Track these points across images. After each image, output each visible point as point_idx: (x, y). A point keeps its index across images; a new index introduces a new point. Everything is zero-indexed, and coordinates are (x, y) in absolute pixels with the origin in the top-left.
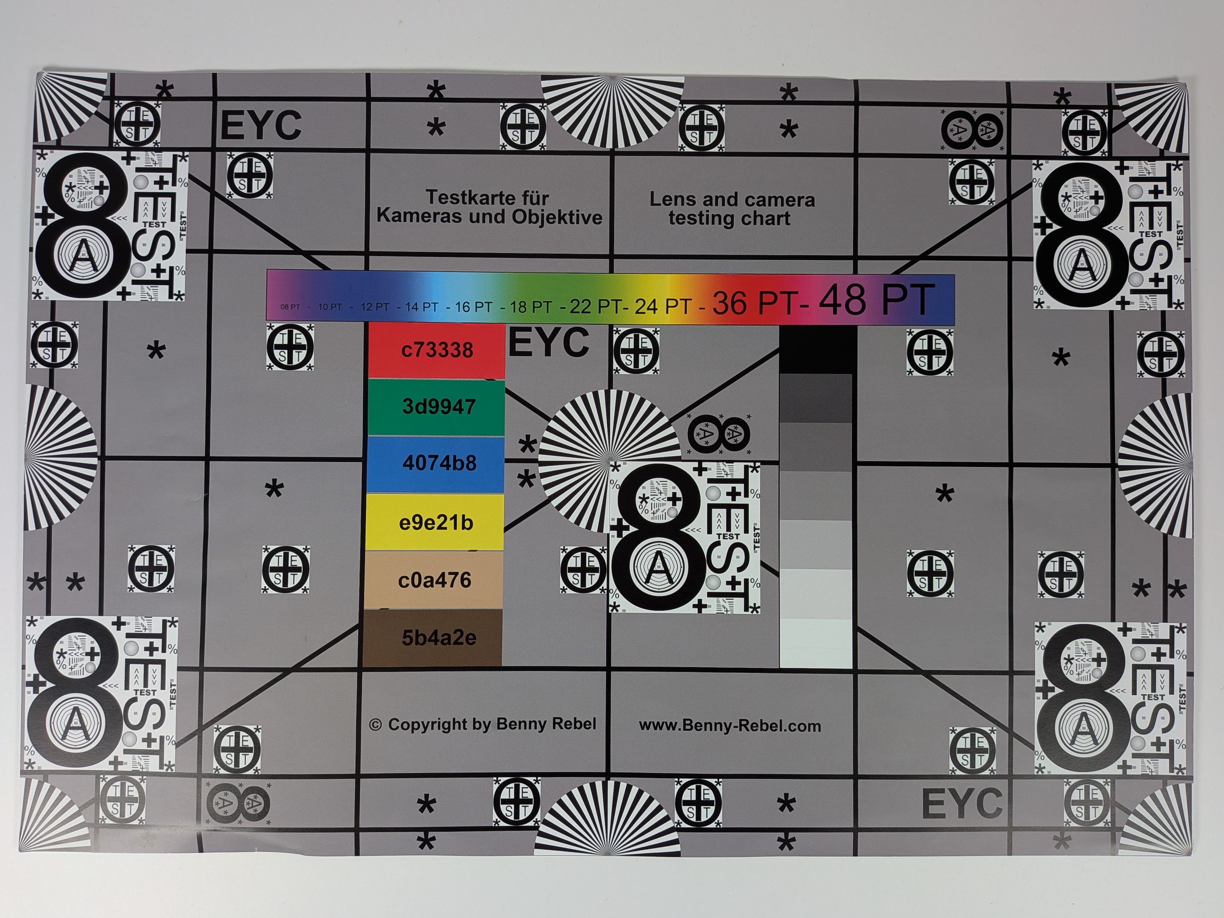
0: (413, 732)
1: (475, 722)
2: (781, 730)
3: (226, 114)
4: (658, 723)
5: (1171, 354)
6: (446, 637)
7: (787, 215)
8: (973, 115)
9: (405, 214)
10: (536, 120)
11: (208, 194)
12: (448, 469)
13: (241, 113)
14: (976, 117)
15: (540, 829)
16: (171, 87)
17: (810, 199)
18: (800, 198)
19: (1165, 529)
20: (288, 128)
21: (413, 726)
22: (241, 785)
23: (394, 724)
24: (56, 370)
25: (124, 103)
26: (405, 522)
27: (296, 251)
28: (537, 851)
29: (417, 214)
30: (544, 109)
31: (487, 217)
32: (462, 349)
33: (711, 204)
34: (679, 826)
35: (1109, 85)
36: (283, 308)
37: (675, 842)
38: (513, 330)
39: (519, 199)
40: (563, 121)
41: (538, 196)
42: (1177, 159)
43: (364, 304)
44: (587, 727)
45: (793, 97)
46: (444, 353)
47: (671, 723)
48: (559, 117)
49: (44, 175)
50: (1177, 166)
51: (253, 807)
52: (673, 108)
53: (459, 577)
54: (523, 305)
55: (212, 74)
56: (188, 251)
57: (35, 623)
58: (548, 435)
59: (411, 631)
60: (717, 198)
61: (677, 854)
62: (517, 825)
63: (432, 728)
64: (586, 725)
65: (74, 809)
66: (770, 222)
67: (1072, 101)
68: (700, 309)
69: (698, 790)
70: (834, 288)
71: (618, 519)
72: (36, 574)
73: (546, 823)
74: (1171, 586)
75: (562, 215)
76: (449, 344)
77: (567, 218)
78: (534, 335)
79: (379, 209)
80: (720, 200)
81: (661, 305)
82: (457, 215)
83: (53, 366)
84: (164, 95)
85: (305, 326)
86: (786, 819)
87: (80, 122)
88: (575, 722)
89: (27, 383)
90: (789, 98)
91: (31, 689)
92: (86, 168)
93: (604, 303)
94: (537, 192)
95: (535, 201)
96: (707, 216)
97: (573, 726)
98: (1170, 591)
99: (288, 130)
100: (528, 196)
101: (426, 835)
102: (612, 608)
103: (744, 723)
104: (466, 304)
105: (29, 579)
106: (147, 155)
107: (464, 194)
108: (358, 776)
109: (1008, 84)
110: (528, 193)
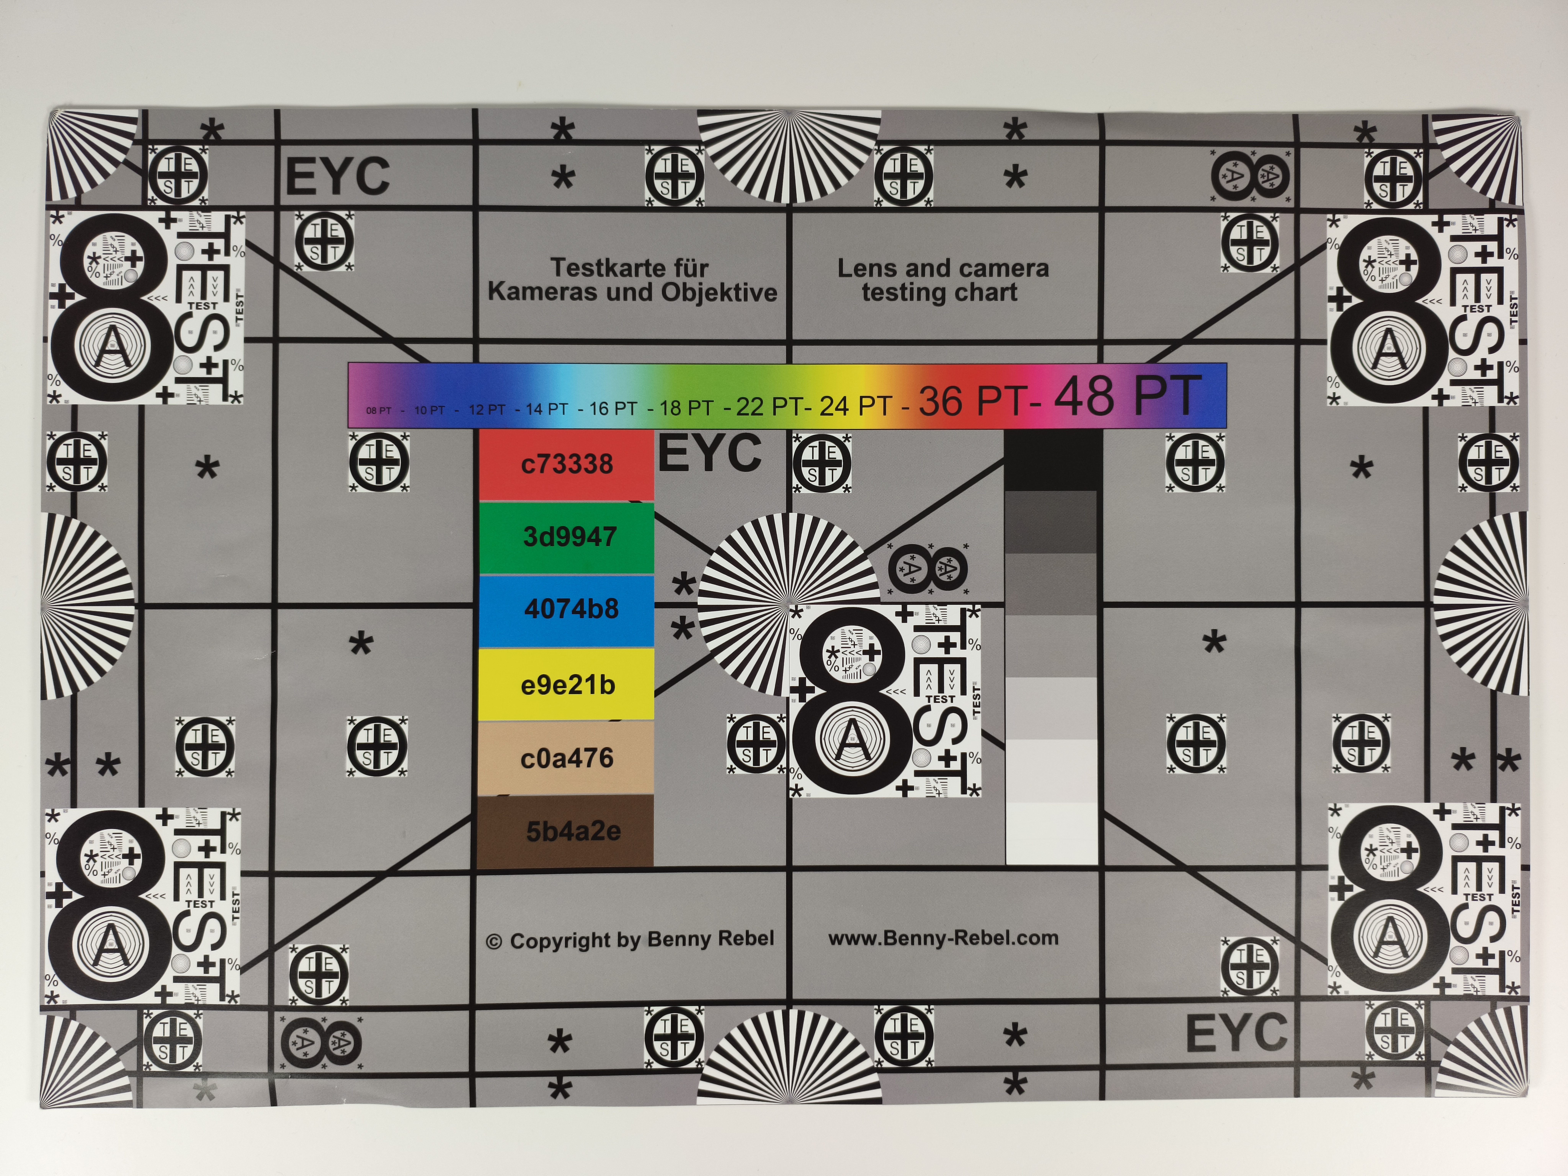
0: (541, 951)
1: (620, 937)
2: (1008, 943)
3: (292, 161)
4: (853, 936)
5: (1502, 462)
6: (582, 830)
7: (1013, 288)
8: (1252, 157)
9: (524, 289)
10: (691, 168)
11: (270, 266)
12: (582, 617)
13: (312, 160)
14: (1255, 159)
15: (704, 1072)
16: (221, 127)
17: (1043, 267)
18: (1030, 266)
19: (1493, 684)
20: (372, 179)
21: (541, 944)
22: (324, 1020)
23: (518, 941)
24: (79, 493)
25: (160, 148)
26: (528, 684)
27: (385, 338)
28: (701, 1100)
29: (540, 289)
30: (702, 154)
31: (630, 293)
32: (598, 462)
33: (916, 275)
34: (879, 1066)
35: (1425, 118)
36: (369, 412)
37: (875, 1086)
38: (664, 438)
39: (671, 270)
40: (725, 169)
41: (695, 266)
42: (1510, 211)
43: (472, 407)
44: (763, 942)
45: (1021, 135)
46: (575, 467)
47: (869, 936)
48: (721, 163)
49: (60, 243)
50: (1511, 221)
51: (340, 1047)
52: (867, 150)
53: (598, 755)
54: (676, 405)
55: (273, 111)
56: (247, 340)
57: (57, 817)
58: (710, 572)
59: (537, 823)
60: (924, 266)
61: (877, 1101)
62: (674, 1067)
63: (566, 946)
64: (762, 940)
65: (111, 1053)
66: (992, 297)
67: (1378, 137)
68: (903, 408)
69: (904, 1020)
70: (1074, 381)
71: (800, 678)
72: (58, 755)
73: (712, 1064)
74: (1501, 757)
75: (725, 289)
76: (582, 457)
77: (732, 293)
78: (690, 444)
79: (491, 283)
80: (928, 269)
81: (853, 405)
82: (591, 290)
83: (76, 489)
84: (212, 138)
85: (397, 434)
86: (1015, 1056)
87: (104, 173)
88: (748, 936)
89: (43, 511)
90: (1015, 137)
91: (52, 902)
92: (114, 234)
93: (780, 403)
94: (693, 260)
95: (690, 271)
96: (912, 289)
97: (744, 941)
98: (1500, 763)
99: (372, 182)
100: (682, 265)
101: (560, 1080)
102: (793, 792)
103: (961, 934)
104: (604, 405)
105: (48, 762)
106: (191, 216)
107: (599, 264)
108: (472, 1007)
109: (1295, 117)
110: (681, 262)
